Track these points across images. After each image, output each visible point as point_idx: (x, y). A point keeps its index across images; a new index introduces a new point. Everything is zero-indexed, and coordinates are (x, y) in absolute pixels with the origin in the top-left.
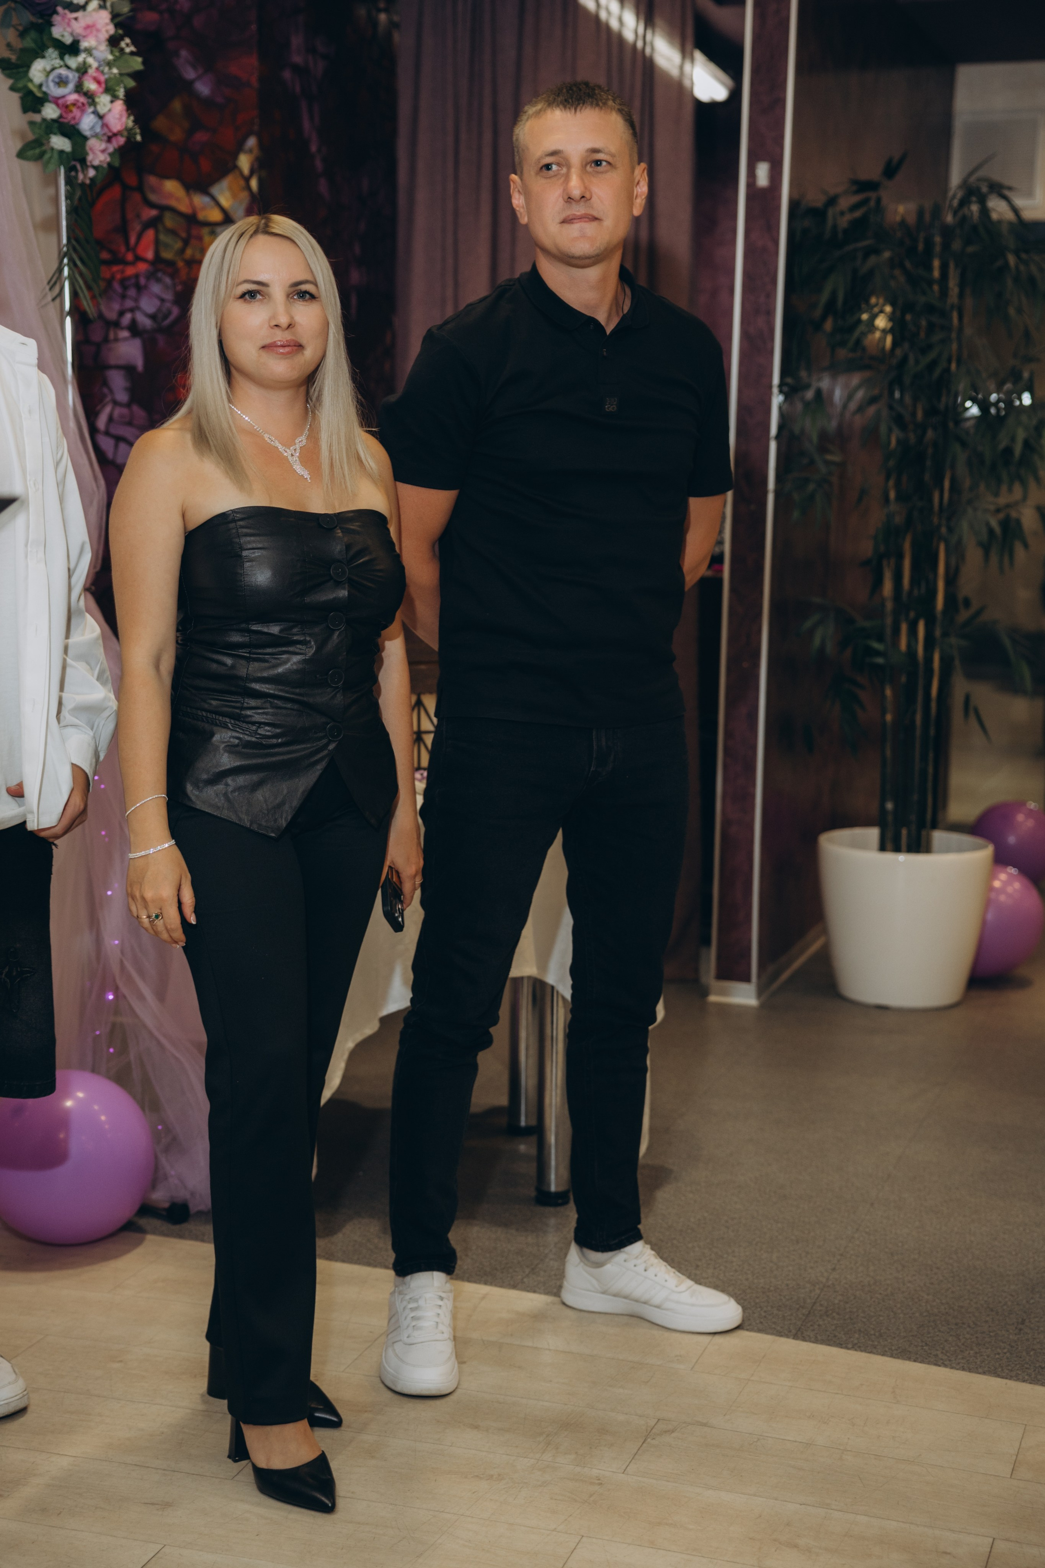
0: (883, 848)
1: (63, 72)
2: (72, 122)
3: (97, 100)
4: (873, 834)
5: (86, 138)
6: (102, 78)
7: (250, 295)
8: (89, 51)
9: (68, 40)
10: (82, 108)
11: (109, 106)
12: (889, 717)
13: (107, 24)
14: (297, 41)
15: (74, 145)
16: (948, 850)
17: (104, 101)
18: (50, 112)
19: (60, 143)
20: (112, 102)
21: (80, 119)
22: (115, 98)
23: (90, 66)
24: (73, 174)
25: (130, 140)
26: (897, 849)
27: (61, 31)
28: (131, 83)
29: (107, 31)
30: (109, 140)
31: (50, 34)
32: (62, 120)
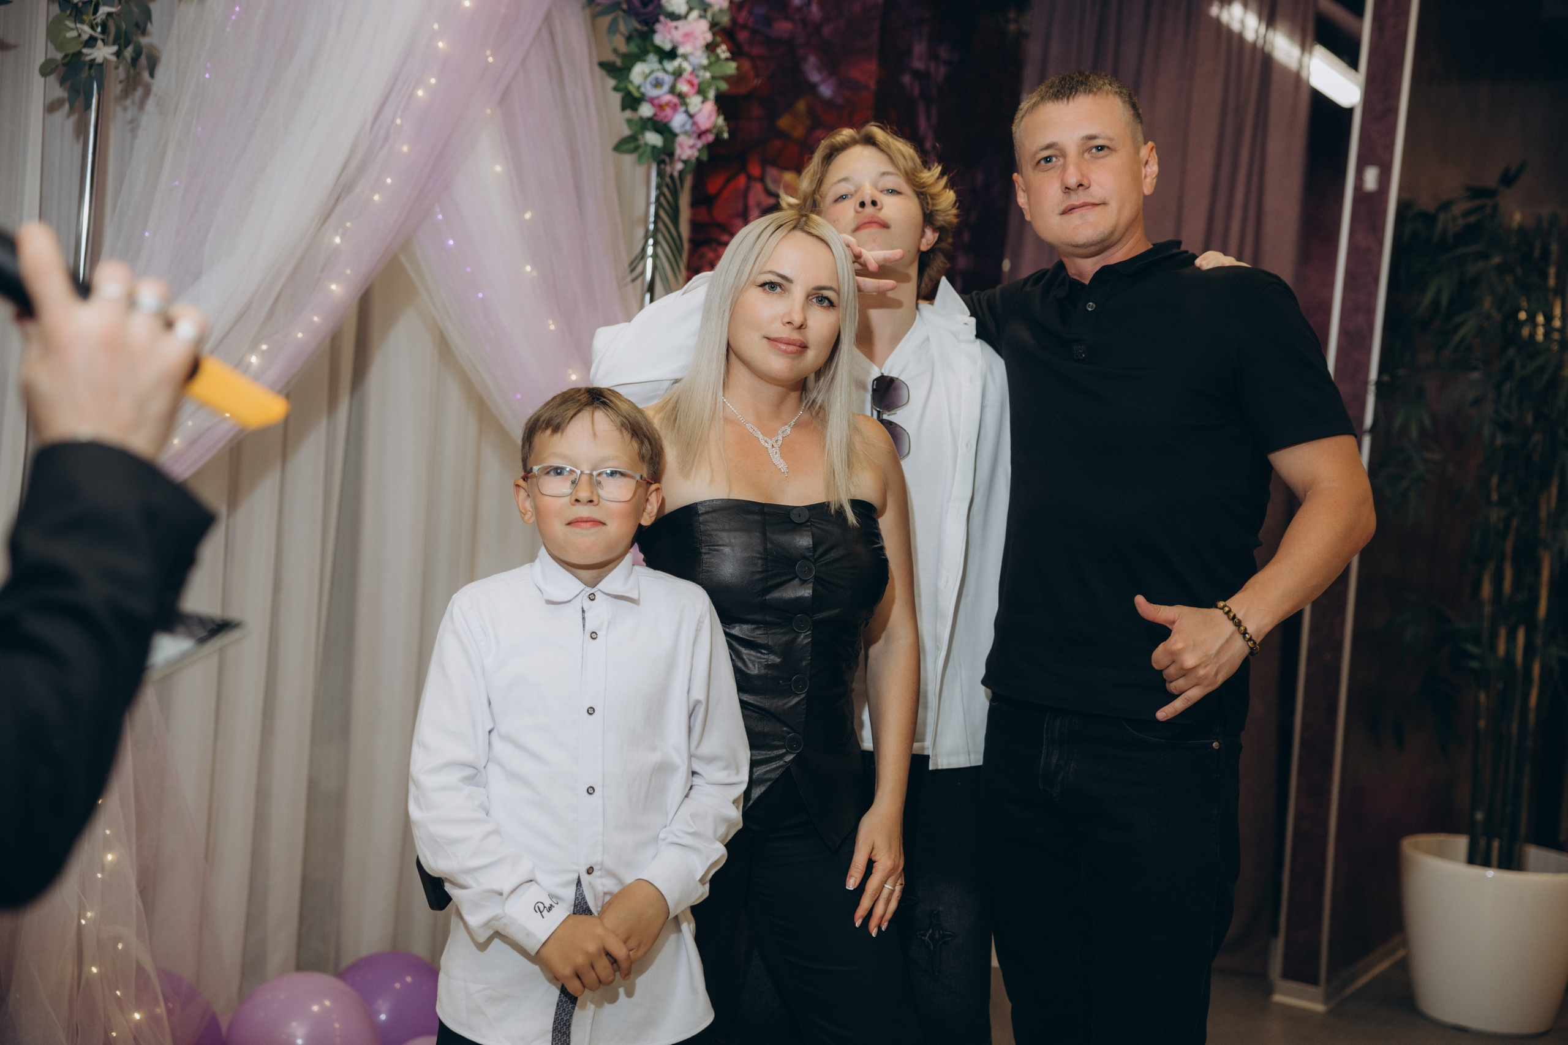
0: (1472, 860)
1: (660, 75)
2: (665, 120)
3: (688, 100)
4: (1461, 843)
5: (675, 135)
6: (696, 81)
7: (771, 286)
8: (685, 57)
9: (668, 47)
10: (675, 108)
11: (699, 106)
12: (1482, 724)
13: (704, 33)
14: (919, 48)
15: (665, 141)
16: (1544, 869)
17: (695, 101)
18: (646, 110)
19: (653, 138)
20: (703, 102)
21: (672, 118)
22: (705, 100)
23: (685, 70)
24: (662, 166)
25: (718, 138)
26: (1486, 863)
27: (662, 38)
28: (724, 86)
29: (705, 39)
30: (700, 136)
31: (652, 40)
32: (656, 118)
